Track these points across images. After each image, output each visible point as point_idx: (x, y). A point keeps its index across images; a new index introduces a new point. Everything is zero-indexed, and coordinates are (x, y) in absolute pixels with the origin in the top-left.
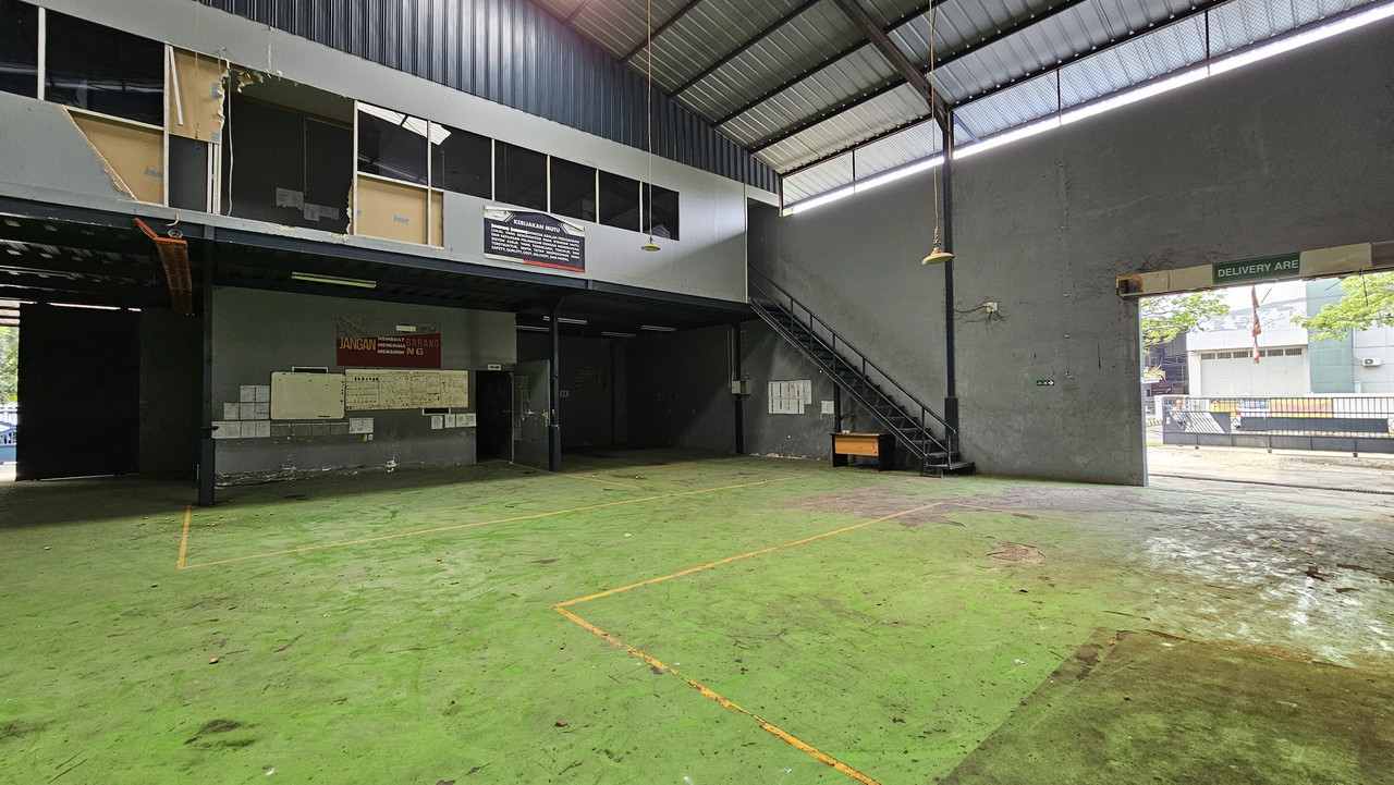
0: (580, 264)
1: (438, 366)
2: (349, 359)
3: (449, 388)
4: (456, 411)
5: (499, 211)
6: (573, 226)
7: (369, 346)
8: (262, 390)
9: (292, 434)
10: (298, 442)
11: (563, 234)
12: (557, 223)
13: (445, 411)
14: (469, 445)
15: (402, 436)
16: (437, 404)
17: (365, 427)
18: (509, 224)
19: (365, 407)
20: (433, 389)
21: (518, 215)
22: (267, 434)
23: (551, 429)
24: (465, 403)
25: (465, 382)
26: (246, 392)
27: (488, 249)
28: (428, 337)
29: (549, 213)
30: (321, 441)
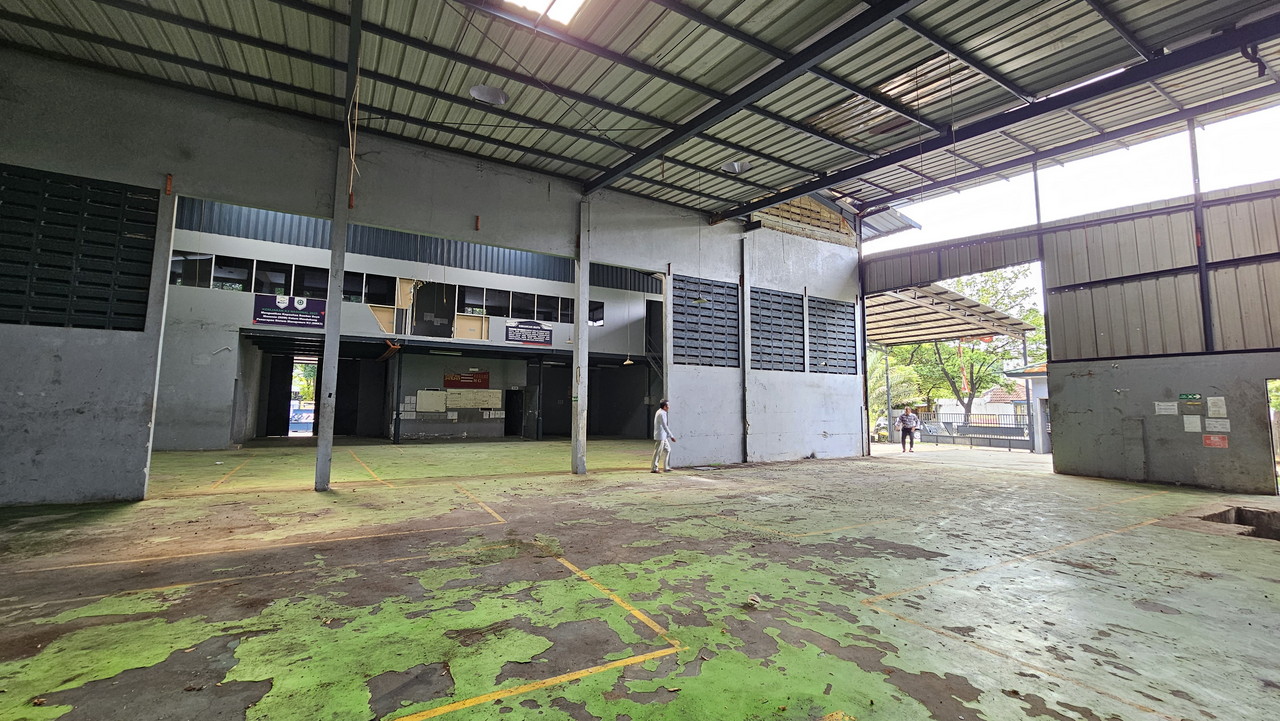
0: (549, 342)
1: (488, 388)
2: (449, 384)
3: (492, 399)
4: (495, 410)
5: (512, 322)
6: (546, 325)
7: (457, 378)
8: (414, 398)
9: (425, 418)
10: (426, 422)
11: (542, 329)
12: (539, 324)
13: (490, 409)
14: (502, 426)
15: (470, 421)
16: (486, 406)
17: (453, 416)
18: (517, 327)
19: (454, 407)
20: (485, 399)
21: (521, 323)
22: (414, 418)
23: (538, 420)
24: (500, 406)
25: (500, 396)
26: (407, 399)
27: (507, 339)
28: (484, 374)
29: (535, 320)
30: (435, 421)
